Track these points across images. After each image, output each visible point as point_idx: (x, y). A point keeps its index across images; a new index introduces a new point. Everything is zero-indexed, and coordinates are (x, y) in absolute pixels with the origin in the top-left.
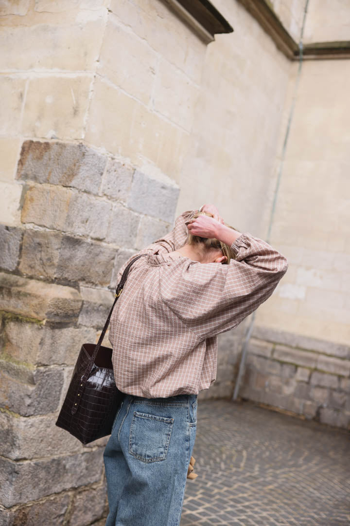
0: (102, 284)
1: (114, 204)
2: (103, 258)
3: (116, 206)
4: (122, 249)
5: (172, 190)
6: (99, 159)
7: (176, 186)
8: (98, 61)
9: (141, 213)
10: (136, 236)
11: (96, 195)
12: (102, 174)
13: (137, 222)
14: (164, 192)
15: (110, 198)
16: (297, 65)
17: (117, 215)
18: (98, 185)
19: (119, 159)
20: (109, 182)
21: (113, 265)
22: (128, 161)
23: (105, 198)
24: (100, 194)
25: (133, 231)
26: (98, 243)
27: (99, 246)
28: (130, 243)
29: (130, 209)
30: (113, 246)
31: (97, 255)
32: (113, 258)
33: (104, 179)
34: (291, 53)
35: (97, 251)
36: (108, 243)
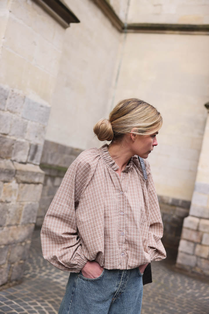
0: (7, 158)
1: (14, 115)
2: (7, 144)
3: (15, 117)
4: (18, 140)
5: (47, 108)
6: (5, 91)
7: (49, 106)
8: (4, 38)
9: (29, 120)
10: (26, 132)
11: (3, 110)
12: (6, 99)
13: (27, 125)
14: (42, 109)
15: (11, 112)
16: (123, 35)
17: (15, 121)
18: (5, 105)
19: (16, 91)
20: (10, 103)
21: (13, 148)
22: (21, 92)
23: (8, 112)
24: (6, 110)
25: (24, 130)
26: (4, 136)
27: (5, 138)
28: (22, 136)
29: (23, 118)
30: (13, 138)
31: (4, 143)
32: (13, 144)
33: (8, 102)
34: (120, 28)
35: (4, 140)
36: (10, 136)
